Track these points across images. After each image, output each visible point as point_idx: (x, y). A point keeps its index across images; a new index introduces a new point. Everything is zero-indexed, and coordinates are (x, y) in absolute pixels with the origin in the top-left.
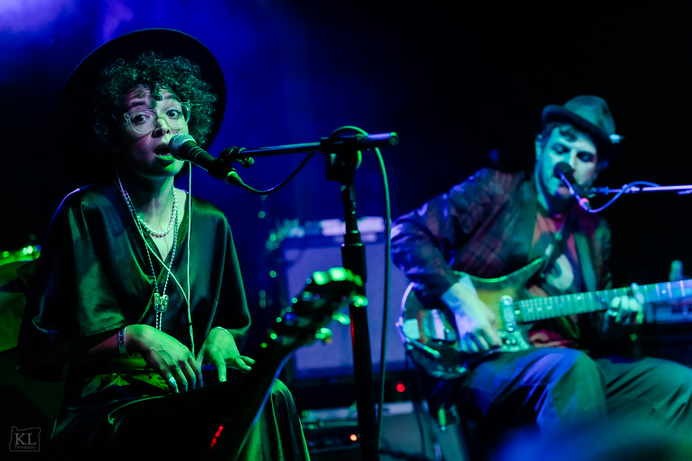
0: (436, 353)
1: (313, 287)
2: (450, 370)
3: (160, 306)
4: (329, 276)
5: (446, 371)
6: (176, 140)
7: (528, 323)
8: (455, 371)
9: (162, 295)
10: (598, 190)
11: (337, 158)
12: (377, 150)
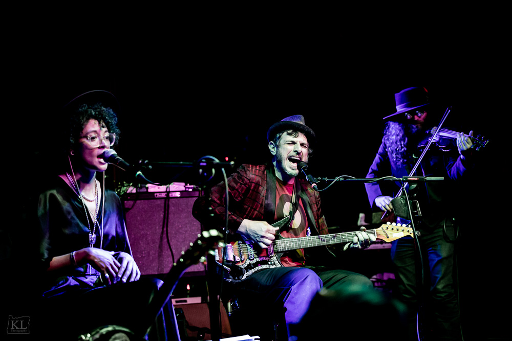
0: (229, 269)
1: (202, 238)
2: (236, 278)
3: (92, 240)
4: (210, 233)
5: (234, 278)
6: (107, 153)
7: (281, 252)
8: (239, 279)
9: (92, 235)
10: (322, 179)
11: (202, 172)
12: (223, 170)
